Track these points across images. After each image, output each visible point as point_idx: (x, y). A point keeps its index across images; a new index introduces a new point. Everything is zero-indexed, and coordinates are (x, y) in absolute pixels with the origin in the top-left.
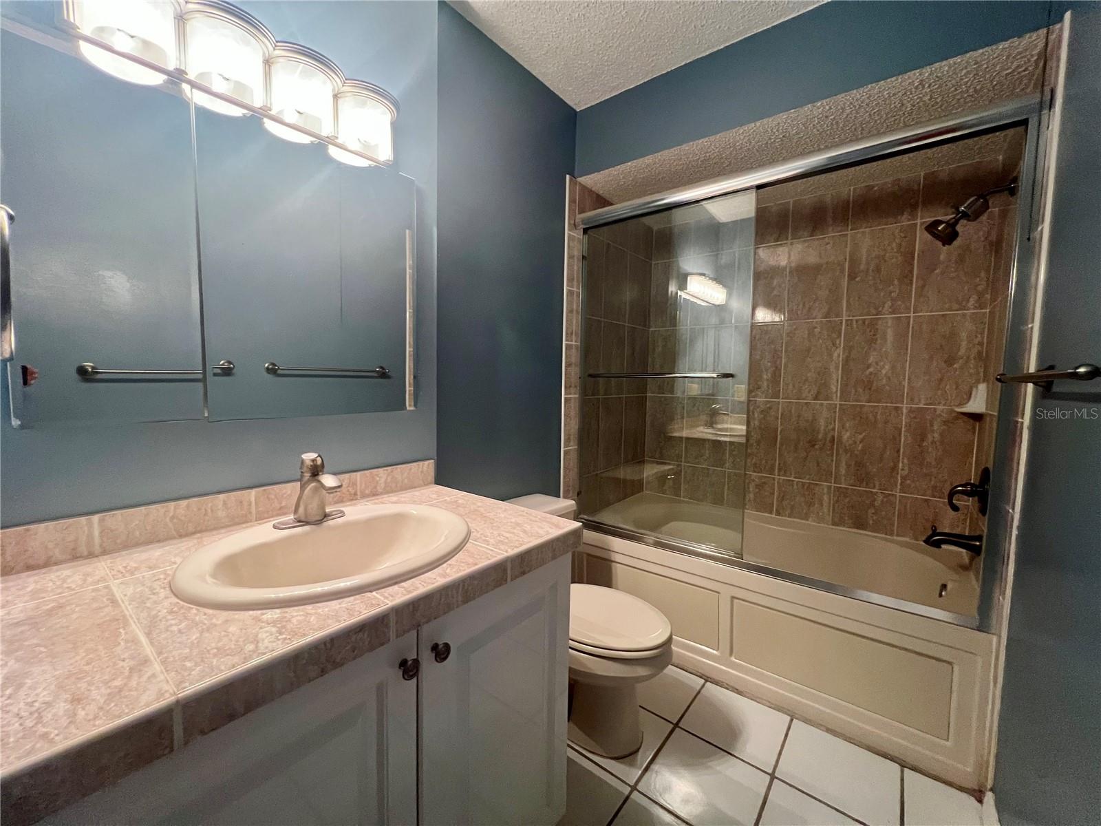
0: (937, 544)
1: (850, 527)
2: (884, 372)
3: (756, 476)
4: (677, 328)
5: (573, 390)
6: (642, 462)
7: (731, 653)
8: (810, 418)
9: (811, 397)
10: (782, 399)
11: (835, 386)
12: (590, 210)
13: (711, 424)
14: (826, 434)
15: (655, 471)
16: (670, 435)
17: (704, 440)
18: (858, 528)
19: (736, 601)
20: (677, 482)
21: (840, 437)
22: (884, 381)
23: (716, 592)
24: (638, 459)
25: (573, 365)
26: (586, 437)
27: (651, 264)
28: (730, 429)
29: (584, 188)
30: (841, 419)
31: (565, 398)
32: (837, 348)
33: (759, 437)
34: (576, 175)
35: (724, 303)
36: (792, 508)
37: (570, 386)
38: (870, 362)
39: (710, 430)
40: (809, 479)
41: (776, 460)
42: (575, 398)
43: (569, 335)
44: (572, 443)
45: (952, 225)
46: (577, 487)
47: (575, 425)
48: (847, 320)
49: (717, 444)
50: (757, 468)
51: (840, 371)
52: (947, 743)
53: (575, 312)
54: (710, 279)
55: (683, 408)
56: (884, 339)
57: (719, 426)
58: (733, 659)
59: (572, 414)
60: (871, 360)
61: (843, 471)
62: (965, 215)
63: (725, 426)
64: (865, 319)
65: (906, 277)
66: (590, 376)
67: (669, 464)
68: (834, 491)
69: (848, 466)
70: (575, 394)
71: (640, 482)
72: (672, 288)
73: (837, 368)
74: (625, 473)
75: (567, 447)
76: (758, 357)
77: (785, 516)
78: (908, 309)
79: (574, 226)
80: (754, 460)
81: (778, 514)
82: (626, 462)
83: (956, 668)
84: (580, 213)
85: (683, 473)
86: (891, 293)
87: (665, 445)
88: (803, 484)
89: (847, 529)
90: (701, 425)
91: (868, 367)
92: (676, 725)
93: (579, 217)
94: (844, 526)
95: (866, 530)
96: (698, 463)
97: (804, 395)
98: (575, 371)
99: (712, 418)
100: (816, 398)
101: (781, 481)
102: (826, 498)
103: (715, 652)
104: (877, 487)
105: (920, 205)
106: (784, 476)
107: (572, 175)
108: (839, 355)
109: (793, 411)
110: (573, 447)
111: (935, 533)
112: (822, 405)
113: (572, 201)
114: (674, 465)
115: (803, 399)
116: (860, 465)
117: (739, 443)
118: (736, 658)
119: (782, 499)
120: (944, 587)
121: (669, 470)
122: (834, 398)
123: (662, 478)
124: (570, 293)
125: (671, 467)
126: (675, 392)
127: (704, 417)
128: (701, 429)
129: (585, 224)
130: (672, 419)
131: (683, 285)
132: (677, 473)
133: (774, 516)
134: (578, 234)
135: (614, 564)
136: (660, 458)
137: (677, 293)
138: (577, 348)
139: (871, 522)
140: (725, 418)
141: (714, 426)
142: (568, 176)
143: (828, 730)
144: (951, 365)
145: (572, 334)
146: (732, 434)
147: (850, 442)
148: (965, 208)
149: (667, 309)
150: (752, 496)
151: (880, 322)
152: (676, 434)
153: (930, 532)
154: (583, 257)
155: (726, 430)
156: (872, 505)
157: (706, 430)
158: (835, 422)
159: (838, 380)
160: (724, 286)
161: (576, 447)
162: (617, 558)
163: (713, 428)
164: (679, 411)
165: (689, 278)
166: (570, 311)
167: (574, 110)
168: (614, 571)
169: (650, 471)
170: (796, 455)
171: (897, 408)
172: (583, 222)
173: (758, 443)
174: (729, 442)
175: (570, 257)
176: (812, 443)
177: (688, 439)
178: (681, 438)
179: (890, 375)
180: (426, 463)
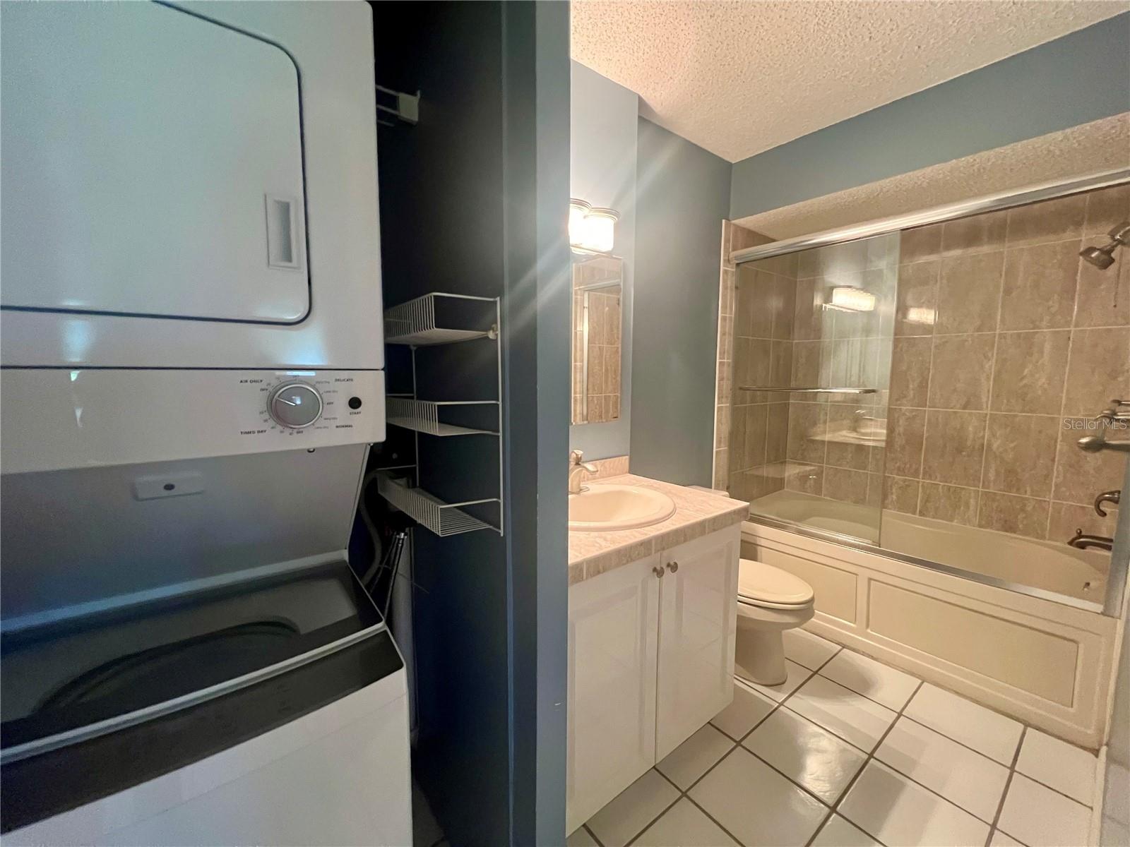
0: (1082, 546)
1: (998, 530)
2: (1040, 383)
3: (899, 479)
4: (822, 340)
5: (724, 400)
6: (784, 463)
7: (868, 626)
8: (958, 426)
9: (958, 406)
10: (929, 407)
11: (986, 398)
12: (742, 248)
13: (855, 430)
14: (974, 440)
15: (797, 471)
16: (812, 438)
17: (847, 444)
18: (1006, 531)
19: (872, 582)
20: (818, 483)
21: (989, 445)
22: (1040, 392)
23: (854, 574)
24: (780, 458)
25: (725, 379)
26: (735, 439)
27: (796, 281)
28: (874, 433)
29: (737, 227)
30: (991, 428)
31: (718, 408)
32: (989, 360)
33: (904, 442)
34: (730, 218)
35: (872, 309)
36: (937, 509)
37: (722, 397)
38: (1025, 374)
39: (854, 435)
40: (955, 483)
41: (920, 466)
42: (726, 407)
43: (722, 353)
44: (722, 445)
45: (1108, 252)
46: (727, 482)
47: (726, 429)
48: (1000, 334)
49: (860, 448)
50: (900, 471)
51: (991, 383)
52: (1070, 710)
53: (727, 334)
54: (857, 289)
55: (826, 413)
56: (1041, 352)
57: (863, 431)
58: (869, 631)
59: (724, 420)
60: (1026, 371)
61: (992, 475)
62: (1120, 242)
63: (868, 430)
64: (1021, 333)
65: (1069, 292)
66: (741, 389)
67: (811, 465)
68: (982, 495)
69: (998, 473)
70: (726, 403)
71: (782, 480)
72: (818, 301)
73: (988, 379)
74: (768, 471)
75: (719, 447)
76: (904, 368)
77: (929, 517)
78: (1068, 323)
79: (728, 261)
80: (898, 464)
81: (921, 514)
82: (769, 462)
83: (1081, 646)
84: (734, 250)
85: (824, 475)
86: (1049, 308)
87: (807, 448)
88: (949, 488)
89: (996, 532)
90: (844, 430)
91: (1022, 379)
92: (816, 672)
93: (733, 254)
94: (991, 528)
95: (1015, 533)
96: (840, 465)
97: (952, 405)
98: (727, 385)
99: (856, 423)
100: (965, 408)
101: (925, 484)
102: (972, 501)
103: (852, 625)
104: (1029, 492)
105: (1085, 223)
106: (928, 479)
107: (728, 219)
108: (991, 366)
109: (940, 420)
110: (724, 448)
111: (1080, 536)
112: (970, 414)
113: (727, 241)
114: (815, 466)
115: (952, 408)
116: (1010, 472)
117: (881, 448)
118: (872, 631)
119: (927, 500)
120: (1088, 584)
121: (811, 470)
122: (985, 407)
123: (804, 478)
124: (724, 319)
125: (812, 468)
126: (818, 400)
127: (846, 422)
128: (844, 433)
129: (737, 260)
130: (815, 424)
131: (828, 299)
132: (819, 474)
133: (917, 516)
134: (732, 269)
135: (759, 547)
136: (803, 459)
137: (822, 306)
138: (729, 365)
139: (1021, 526)
140: (869, 423)
141: (858, 430)
142: (724, 221)
143: (957, 693)
144: (1115, 378)
145: (724, 353)
146: (875, 438)
147: (1001, 449)
148: (1120, 236)
149: (812, 322)
150: (894, 497)
151: (1037, 336)
152: (818, 438)
153: (1075, 535)
154: (737, 288)
155: (869, 434)
156: (1023, 510)
157: (848, 435)
158: (985, 430)
159: (989, 391)
160: (872, 294)
161: (726, 448)
162: (763, 542)
163: (856, 432)
164: (822, 416)
165: (834, 291)
166: (723, 334)
167: (731, 163)
168: (759, 553)
169: (791, 471)
170: (941, 460)
171: (1052, 419)
172: (736, 258)
173: (903, 448)
174: (873, 446)
175: (725, 288)
176: (959, 451)
177: (830, 442)
178: (823, 442)
179: (1046, 386)
180: (624, 458)
